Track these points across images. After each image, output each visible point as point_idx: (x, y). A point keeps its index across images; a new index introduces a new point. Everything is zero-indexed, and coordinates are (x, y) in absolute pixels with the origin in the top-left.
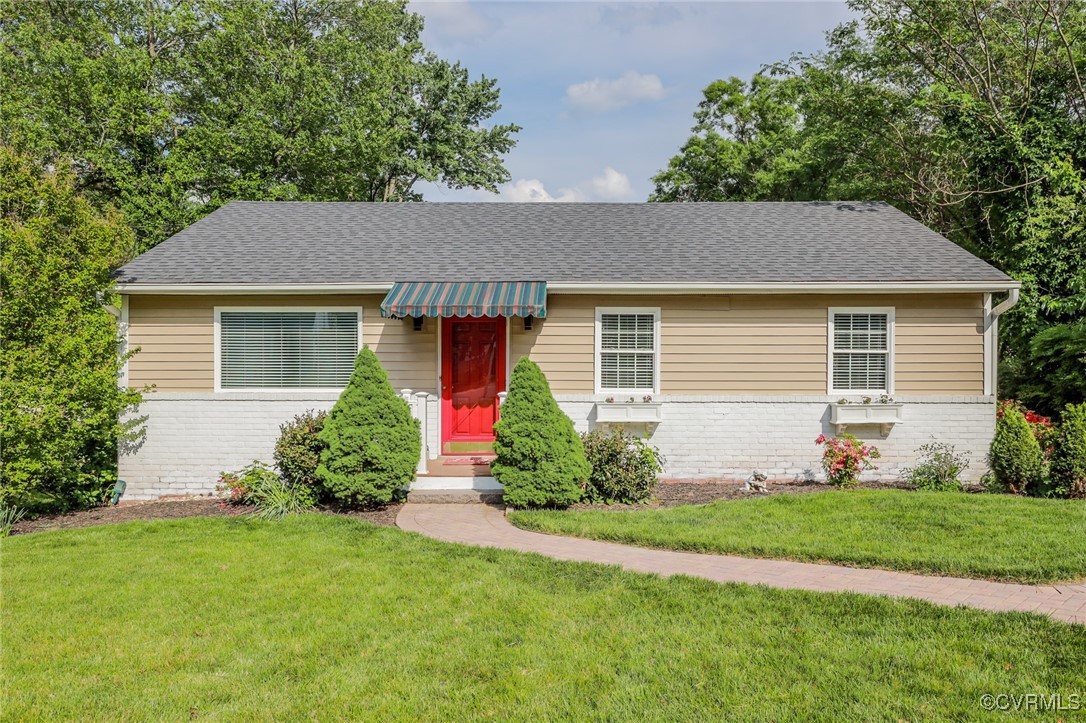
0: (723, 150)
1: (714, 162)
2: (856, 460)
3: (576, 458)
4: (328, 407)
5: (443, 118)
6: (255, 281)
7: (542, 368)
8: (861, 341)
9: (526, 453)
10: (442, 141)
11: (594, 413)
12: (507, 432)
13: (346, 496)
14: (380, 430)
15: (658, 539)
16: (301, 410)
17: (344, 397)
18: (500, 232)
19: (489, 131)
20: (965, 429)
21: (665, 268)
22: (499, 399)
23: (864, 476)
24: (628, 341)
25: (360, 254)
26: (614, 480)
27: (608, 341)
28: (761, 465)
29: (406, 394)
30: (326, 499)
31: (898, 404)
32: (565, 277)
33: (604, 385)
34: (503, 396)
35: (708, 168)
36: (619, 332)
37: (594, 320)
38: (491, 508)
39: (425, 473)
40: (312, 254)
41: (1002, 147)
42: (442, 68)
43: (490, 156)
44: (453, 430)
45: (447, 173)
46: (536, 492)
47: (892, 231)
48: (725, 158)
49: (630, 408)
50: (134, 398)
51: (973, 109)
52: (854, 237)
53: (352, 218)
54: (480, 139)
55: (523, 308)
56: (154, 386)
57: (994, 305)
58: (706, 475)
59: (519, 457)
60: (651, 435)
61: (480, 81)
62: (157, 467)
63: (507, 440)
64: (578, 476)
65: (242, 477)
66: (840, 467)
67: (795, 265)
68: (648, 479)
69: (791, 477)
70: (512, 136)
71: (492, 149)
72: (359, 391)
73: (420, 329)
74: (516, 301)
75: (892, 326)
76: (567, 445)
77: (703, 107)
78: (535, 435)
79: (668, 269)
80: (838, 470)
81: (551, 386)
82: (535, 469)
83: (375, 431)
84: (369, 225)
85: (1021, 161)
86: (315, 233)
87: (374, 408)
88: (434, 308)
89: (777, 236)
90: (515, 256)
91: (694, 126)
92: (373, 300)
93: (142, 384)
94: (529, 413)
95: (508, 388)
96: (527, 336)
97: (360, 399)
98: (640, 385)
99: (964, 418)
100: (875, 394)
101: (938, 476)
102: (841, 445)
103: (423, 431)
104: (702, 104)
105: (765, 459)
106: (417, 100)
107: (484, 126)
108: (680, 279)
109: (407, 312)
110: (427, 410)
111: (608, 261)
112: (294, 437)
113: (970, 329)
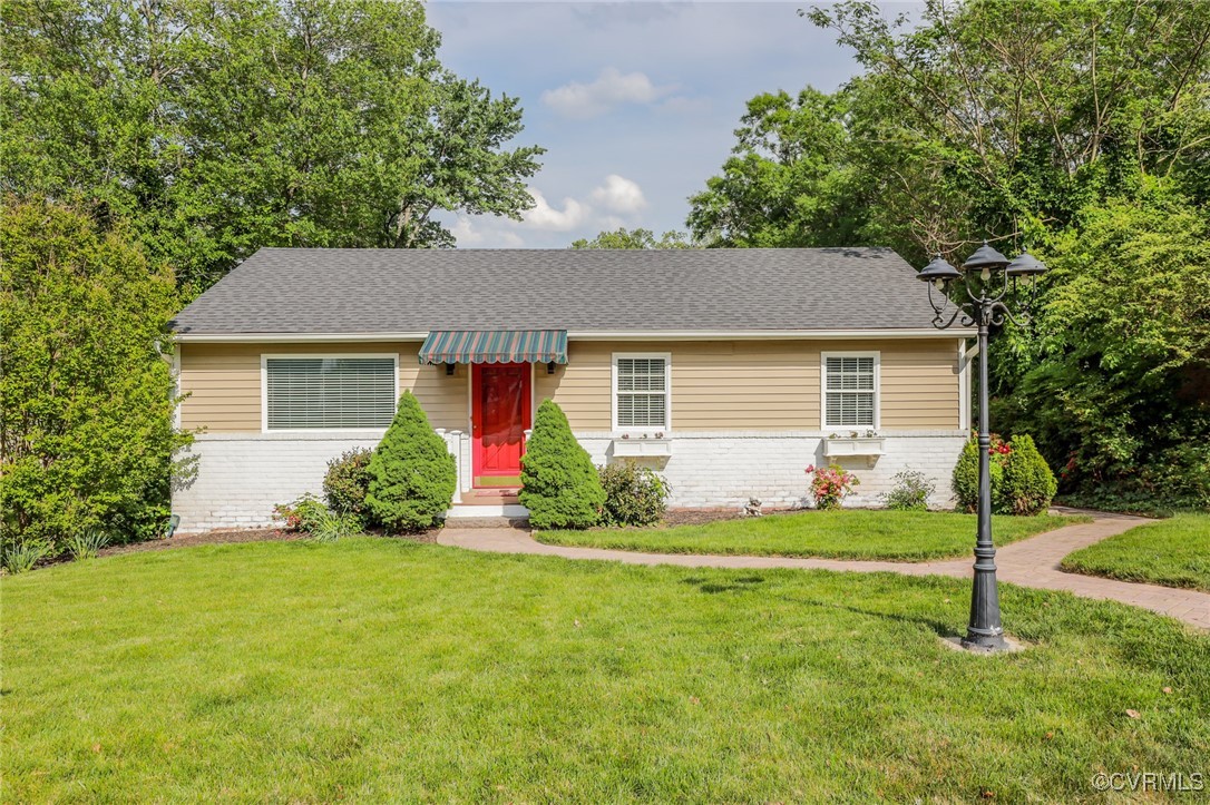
0: (763, 173)
1: (755, 185)
2: (839, 488)
3: (592, 486)
4: (373, 446)
5: (463, 142)
6: (300, 331)
7: (563, 408)
8: (851, 382)
9: (549, 482)
10: (462, 166)
11: (611, 448)
12: (532, 464)
13: (393, 521)
14: (422, 463)
15: (655, 546)
16: (348, 447)
17: (389, 435)
18: (525, 280)
19: (512, 154)
20: (942, 460)
21: (675, 317)
22: (524, 435)
23: (846, 501)
24: (642, 383)
25: (395, 304)
26: (627, 505)
27: (624, 383)
28: (763, 494)
29: (440, 432)
30: (373, 524)
31: (882, 438)
32: (584, 326)
33: (620, 423)
34: (529, 433)
35: (748, 191)
36: (634, 375)
37: (611, 364)
38: (519, 531)
39: (460, 502)
40: (350, 304)
41: (995, 198)
42: (462, 88)
43: (512, 180)
44: (482, 466)
45: (467, 199)
46: (558, 515)
47: (889, 278)
48: (766, 181)
49: (643, 444)
50: (187, 439)
51: (970, 162)
52: (852, 285)
53: (383, 267)
54: (501, 163)
55: (546, 355)
56: (206, 428)
57: (968, 349)
58: (712, 504)
59: (543, 485)
60: (662, 468)
61: (501, 100)
62: (209, 502)
63: (532, 471)
64: (594, 502)
65: (293, 508)
66: (824, 492)
67: (791, 314)
68: (656, 505)
69: (788, 504)
70: (536, 159)
71: (514, 172)
72: (402, 429)
73: (452, 374)
74: (540, 348)
75: (877, 368)
76: (584, 474)
77: (745, 122)
78: (556, 466)
79: (678, 318)
80: (823, 495)
81: (571, 424)
82: (557, 495)
83: (417, 464)
84: (400, 274)
85: (1011, 212)
86: (348, 282)
87: (416, 444)
88: (466, 355)
89: (782, 284)
90: (539, 306)
91: (734, 147)
92: (411, 348)
93: (194, 426)
94: (551, 447)
95: (533, 426)
96: (550, 379)
97: (403, 437)
98: (653, 423)
99: (941, 450)
100: (862, 429)
101: (910, 499)
102: (827, 474)
103: (458, 465)
104: (744, 119)
105: (765, 488)
106: (433, 122)
107: (507, 147)
108: (687, 327)
109: (443, 359)
110: (460, 446)
111: (624, 310)
112: (343, 471)
113: (947, 370)
